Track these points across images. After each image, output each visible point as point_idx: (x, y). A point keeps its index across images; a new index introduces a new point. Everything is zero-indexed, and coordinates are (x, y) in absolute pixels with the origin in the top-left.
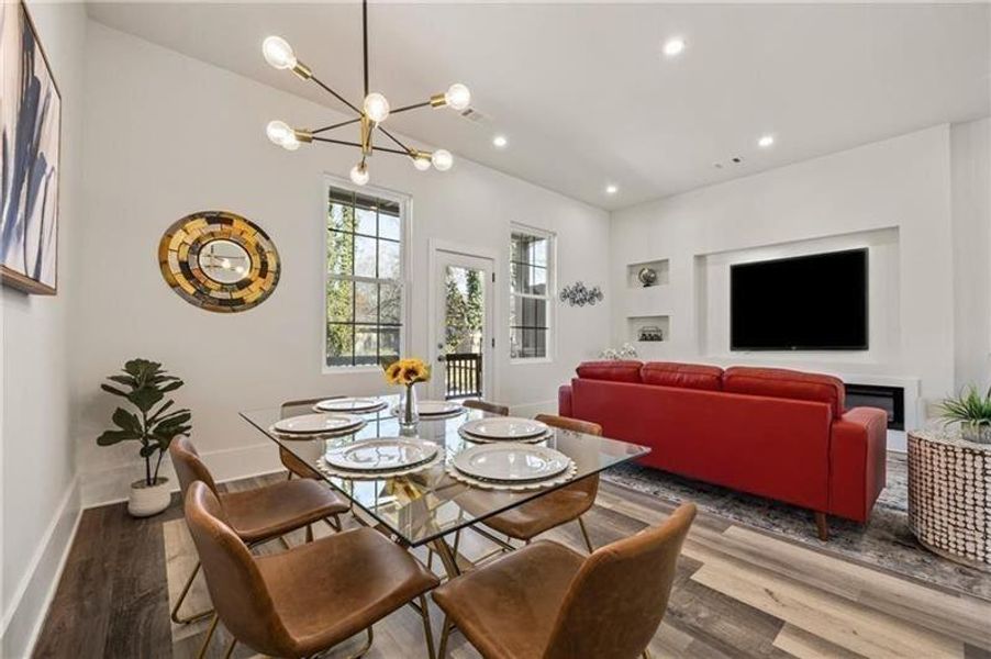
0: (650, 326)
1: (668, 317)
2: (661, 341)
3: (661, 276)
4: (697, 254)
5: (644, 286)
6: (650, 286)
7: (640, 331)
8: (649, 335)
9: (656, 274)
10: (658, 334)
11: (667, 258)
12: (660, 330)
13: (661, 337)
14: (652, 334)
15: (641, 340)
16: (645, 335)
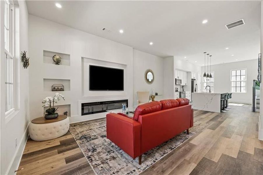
1: (69, 80)
2: (63, 91)
3: (63, 61)
4: (82, 56)
5: (56, 64)
6: (59, 64)
7: (52, 86)
8: (58, 88)
9: (61, 60)
10: (62, 87)
11: (69, 54)
12: (63, 86)
13: (63, 89)
14: (60, 88)
15: (52, 91)
16: (55, 88)
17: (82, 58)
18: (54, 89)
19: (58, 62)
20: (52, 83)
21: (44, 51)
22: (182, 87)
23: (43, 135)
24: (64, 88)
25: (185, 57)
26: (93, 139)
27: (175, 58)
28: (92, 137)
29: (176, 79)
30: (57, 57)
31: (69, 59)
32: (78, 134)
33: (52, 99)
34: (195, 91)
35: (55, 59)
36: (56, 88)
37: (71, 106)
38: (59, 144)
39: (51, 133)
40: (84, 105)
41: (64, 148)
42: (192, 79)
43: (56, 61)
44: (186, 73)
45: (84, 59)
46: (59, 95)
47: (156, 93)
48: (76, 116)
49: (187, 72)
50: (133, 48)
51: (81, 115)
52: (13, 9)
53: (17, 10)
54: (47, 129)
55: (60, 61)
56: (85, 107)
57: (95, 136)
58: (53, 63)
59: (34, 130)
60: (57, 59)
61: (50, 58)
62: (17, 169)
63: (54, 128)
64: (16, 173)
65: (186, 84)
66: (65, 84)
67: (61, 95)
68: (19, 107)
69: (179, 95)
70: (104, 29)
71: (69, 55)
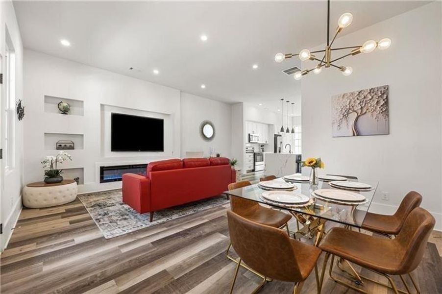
0: (64, 140)
1: (82, 135)
2: (73, 149)
3: (73, 109)
4: (102, 103)
5: (62, 113)
6: (67, 114)
7: (57, 143)
8: (65, 146)
9: (71, 108)
10: (72, 145)
11: (82, 100)
12: (73, 143)
13: (74, 147)
14: (68, 145)
15: (57, 149)
16: (61, 145)
17: (102, 105)
18: (60, 147)
19: (65, 111)
20: (56, 140)
21: (45, 96)
22: (262, 146)
23: (45, 200)
24: (74, 145)
25: (260, 105)
26: (108, 206)
27: (245, 105)
28: (108, 205)
29: (249, 134)
30: (65, 104)
31: (82, 107)
32: (91, 202)
33: (55, 159)
34: (280, 152)
35: (61, 107)
36: (63, 145)
37: (85, 170)
38: (64, 211)
39: (55, 198)
40: (104, 169)
41: (69, 214)
42: (275, 135)
43: (62, 109)
44: (267, 126)
45: (105, 106)
46: (64, 154)
47: (217, 155)
48: (92, 183)
49: (269, 125)
50: (181, 92)
51: (99, 182)
52: (8, 55)
53: (13, 56)
54: (50, 193)
55: (69, 109)
56: (105, 172)
57: (113, 203)
58: (58, 113)
59: (32, 195)
60: (64, 107)
61: (53, 105)
62: (14, 227)
63: (60, 192)
64: (13, 230)
65: (266, 142)
66: (76, 141)
67: (67, 154)
68: (14, 165)
69: (253, 156)
70: (131, 68)
71: (82, 102)
